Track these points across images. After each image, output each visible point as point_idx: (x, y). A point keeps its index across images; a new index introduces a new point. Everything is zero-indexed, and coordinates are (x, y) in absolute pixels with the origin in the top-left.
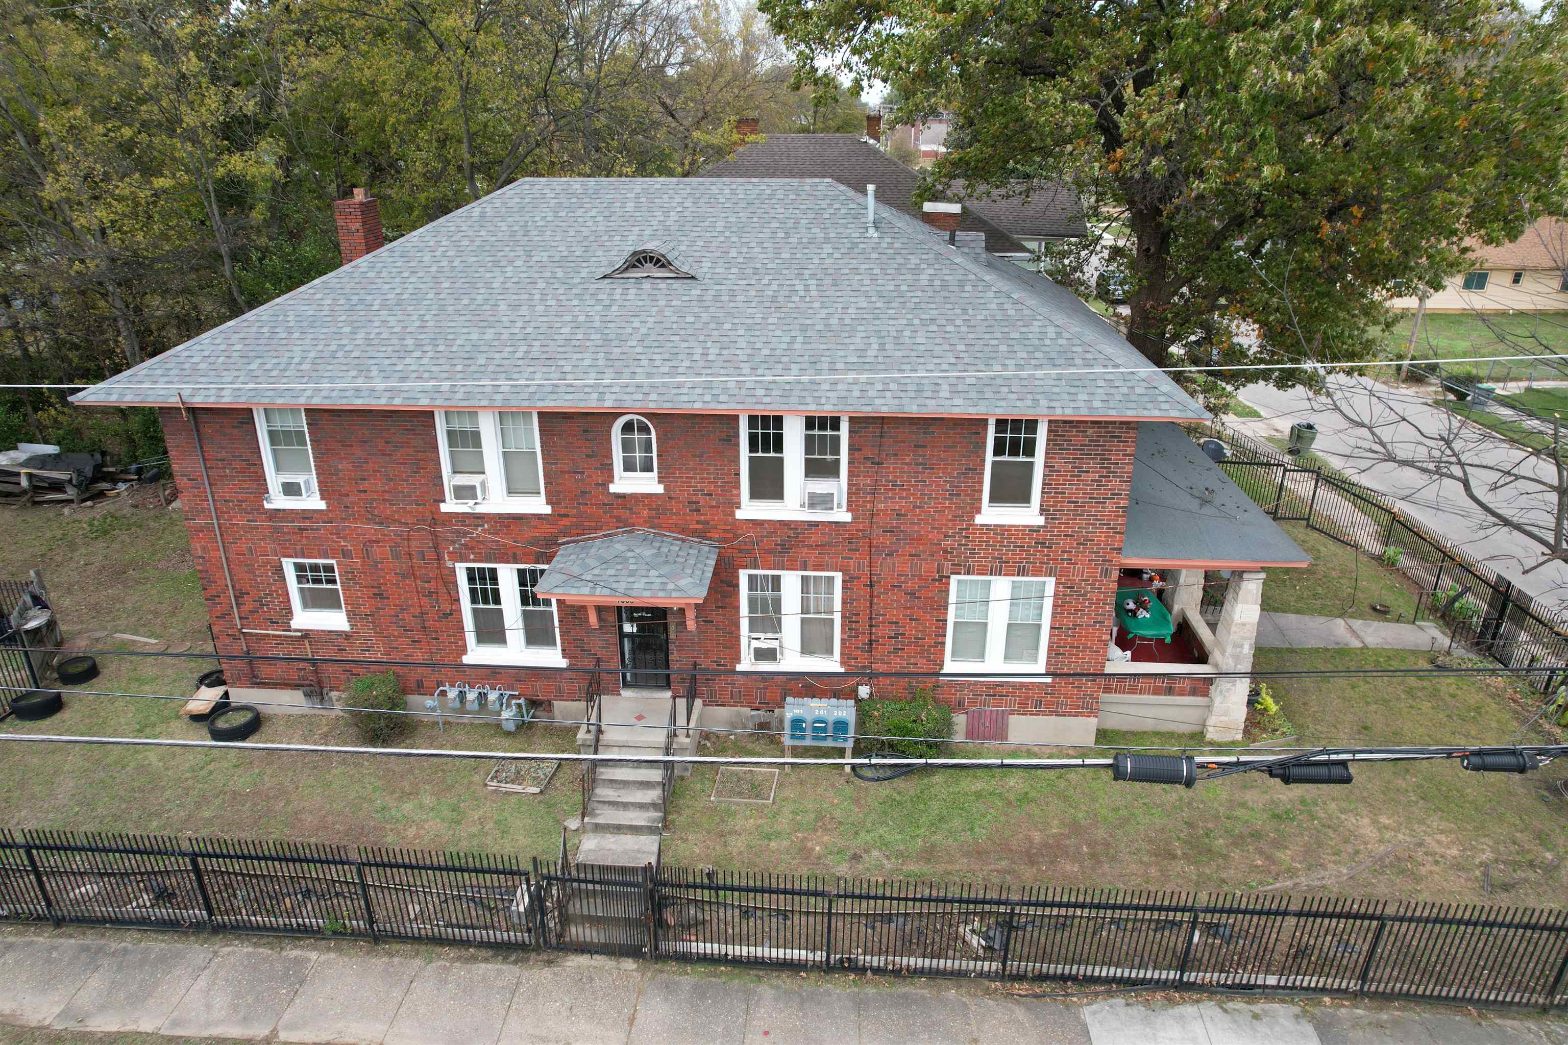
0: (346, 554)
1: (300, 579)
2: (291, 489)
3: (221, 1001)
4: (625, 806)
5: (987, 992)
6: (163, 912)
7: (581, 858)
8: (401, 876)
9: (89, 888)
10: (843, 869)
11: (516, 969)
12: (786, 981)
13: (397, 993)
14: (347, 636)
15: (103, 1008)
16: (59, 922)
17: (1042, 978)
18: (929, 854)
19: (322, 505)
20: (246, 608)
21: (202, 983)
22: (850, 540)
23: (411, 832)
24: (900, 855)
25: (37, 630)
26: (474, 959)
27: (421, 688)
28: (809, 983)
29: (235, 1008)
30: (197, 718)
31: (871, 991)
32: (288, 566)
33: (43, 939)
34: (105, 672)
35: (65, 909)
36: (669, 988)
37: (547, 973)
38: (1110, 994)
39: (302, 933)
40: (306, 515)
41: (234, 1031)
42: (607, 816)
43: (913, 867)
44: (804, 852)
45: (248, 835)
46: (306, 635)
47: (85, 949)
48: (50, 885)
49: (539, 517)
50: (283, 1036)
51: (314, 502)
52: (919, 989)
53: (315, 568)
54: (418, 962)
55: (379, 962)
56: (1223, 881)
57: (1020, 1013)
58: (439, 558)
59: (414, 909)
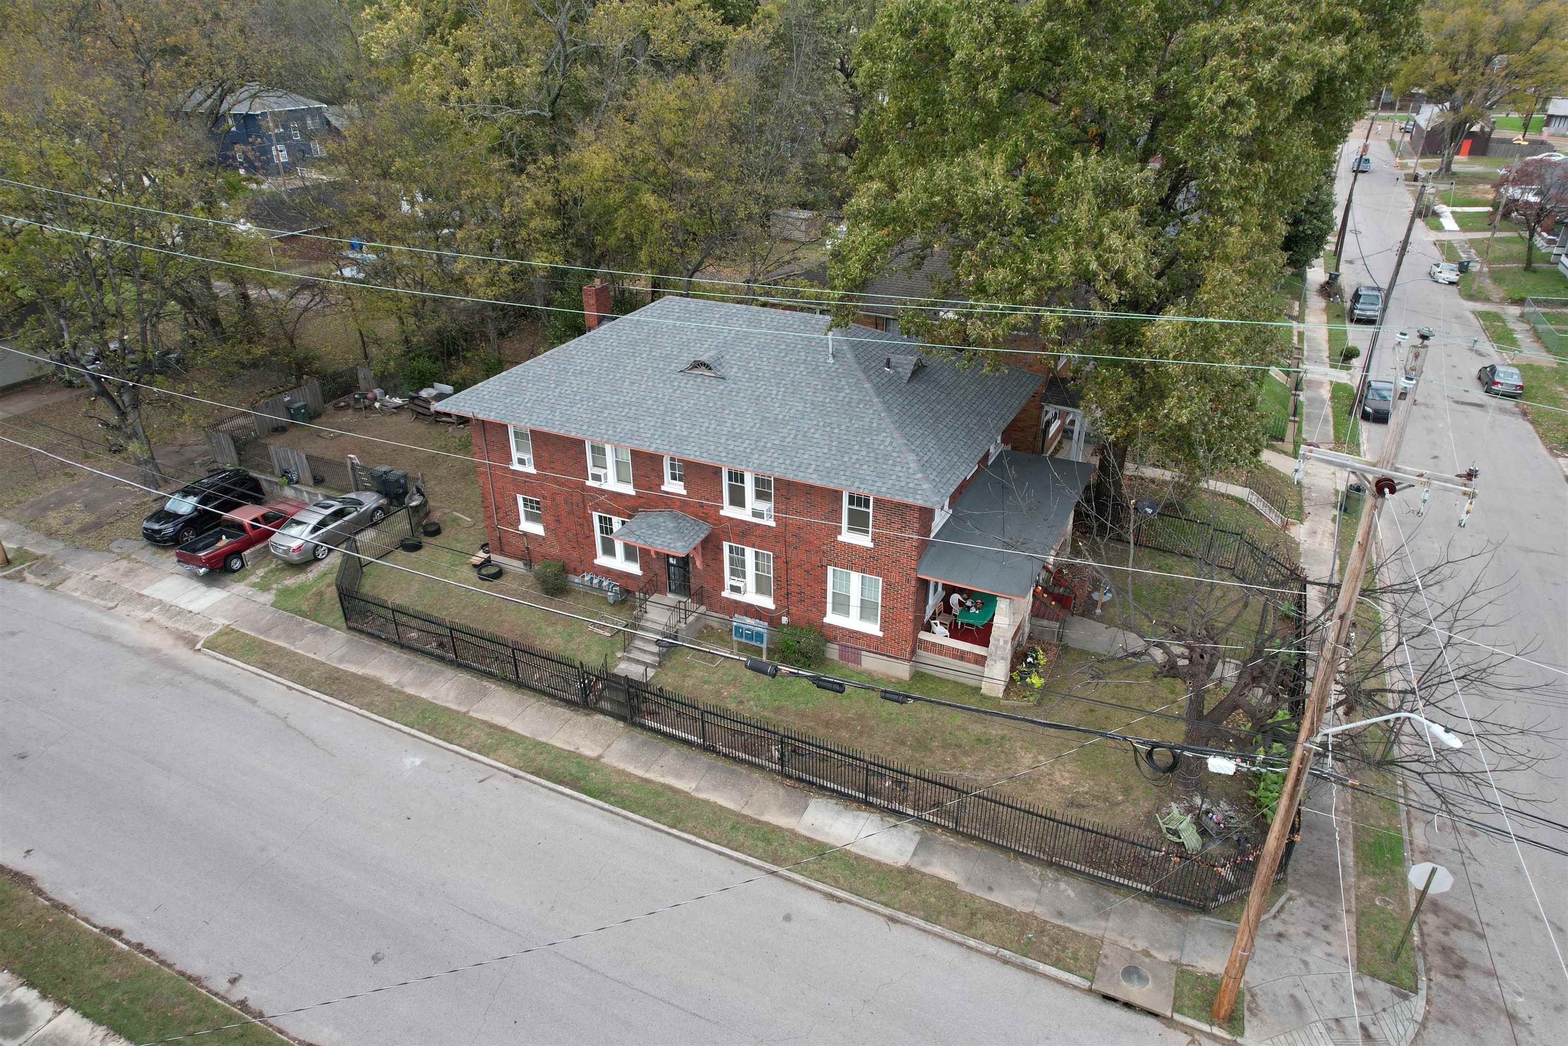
0: (544, 497)
1: (525, 505)
2: (521, 462)
3: (452, 694)
4: (645, 651)
5: (773, 780)
6: (439, 652)
7: (615, 671)
8: (538, 661)
9: (414, 635)
10: (732, 706)
11: (572, 714)
12: (685, 749)
13: (520, 710)
14: (544, 538)
15: (411, 684)
16: (402, 647)
17: (800, 780)
18: (778, 710)
19: (534, 472)
20: (501, 515)
21: (447, 685)
22: (776, 537)
23: (547, 642)
24: (764, 708)
25: (416, 507)
26: (557, 705)
27: (575, 572)
28: (694, 753)
29: (457, 698)
30: (475, 566)
31: (720, 763)
32: (520, 498)
33: (396, 652)
34: (443, 533)
35: (404, 641)
36: (632, 738)
37: (584, 718)
38: (831, 797)
39: (490, 675)
40: (527, 475)
41: (454, 707)
42: (636, 655)
43: (766, 714)
44: (718, 693)
45: (480, 627)
46: (525, 534)
47: (409, 660)
48: (400, 629)
49: (630, 496)
50: (471, 714)
51: (530, 469)
52: (742, 769)
53: (531, 501)
54: (533, 700)
55: (517, 696)
56: (923, 763)
57: (781, 792)
58: (585, 507)
59: (537, 676)
